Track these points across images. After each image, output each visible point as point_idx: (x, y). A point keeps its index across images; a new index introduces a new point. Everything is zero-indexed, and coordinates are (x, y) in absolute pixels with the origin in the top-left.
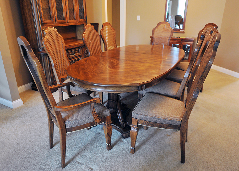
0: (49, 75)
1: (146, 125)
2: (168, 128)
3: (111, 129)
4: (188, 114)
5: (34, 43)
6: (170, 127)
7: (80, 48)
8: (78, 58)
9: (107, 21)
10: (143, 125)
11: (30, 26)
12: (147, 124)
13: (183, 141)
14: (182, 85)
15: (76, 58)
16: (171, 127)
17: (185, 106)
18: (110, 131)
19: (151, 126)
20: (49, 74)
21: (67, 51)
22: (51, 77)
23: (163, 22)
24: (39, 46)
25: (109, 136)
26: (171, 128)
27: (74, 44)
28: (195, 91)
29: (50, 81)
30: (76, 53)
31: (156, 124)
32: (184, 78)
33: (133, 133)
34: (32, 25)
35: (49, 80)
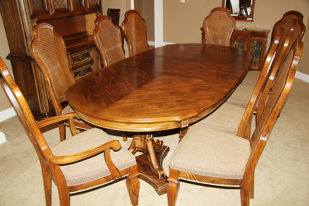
0: (45, 95)
1: (190, 179)
2: (224, 183)
3: (138, 184)
4: (254, 163)
5: (20, 46)
6: (226, 182)
7: (91, 50)
8: (88, 65)
9: (133, 8)
10: (186, 179)
11: (12, 18)
12: (192, 178)
13: (246, 202)
14: (247, 114)
15: (86, 66)
16: (228, 182)
17: (251, 146)
18: (136, 187)
19: (197, 180)
20: (44, 93)
21: (71, 55)
22: (47, 97)
23: (220, 8)
24: (28, 50)
25: (135, 195)
26: (228, 184)
27: (82, 44)
28: (265, 129)
29: (46, 103)
30: (85, 57)
31: (205, 178)
32: (250, 103)
33: (171, 191)
34: (16, 18)
35: (44, 101)
